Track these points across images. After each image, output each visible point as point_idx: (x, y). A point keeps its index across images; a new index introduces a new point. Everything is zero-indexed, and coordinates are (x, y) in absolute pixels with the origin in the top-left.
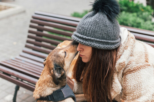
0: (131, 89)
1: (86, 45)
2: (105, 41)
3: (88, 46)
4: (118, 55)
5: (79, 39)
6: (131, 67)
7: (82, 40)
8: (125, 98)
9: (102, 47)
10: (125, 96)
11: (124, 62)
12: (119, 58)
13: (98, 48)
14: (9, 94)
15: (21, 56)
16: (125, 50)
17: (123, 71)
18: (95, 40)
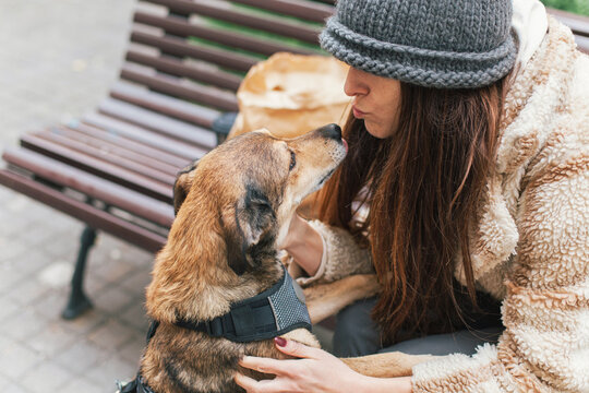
0: (552, 240)
1: (374, 73)
2: (450, 54)
3: (385, 75)
4: (506, 106)
5: (347, 48)
6: (559, 155)
7: (358, 54)
8: (526, 278)
9: (440, 80)
10: (524, 270)
11: (532, 132)
12: (510, 119)
13: (424, 84)
14: (55, 259)
15: (103, 113)
16: (536, 87)
17: (527, 171)
18: (409, 54)
